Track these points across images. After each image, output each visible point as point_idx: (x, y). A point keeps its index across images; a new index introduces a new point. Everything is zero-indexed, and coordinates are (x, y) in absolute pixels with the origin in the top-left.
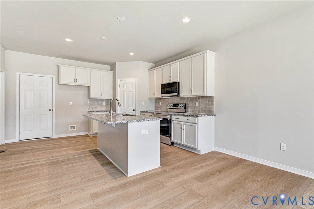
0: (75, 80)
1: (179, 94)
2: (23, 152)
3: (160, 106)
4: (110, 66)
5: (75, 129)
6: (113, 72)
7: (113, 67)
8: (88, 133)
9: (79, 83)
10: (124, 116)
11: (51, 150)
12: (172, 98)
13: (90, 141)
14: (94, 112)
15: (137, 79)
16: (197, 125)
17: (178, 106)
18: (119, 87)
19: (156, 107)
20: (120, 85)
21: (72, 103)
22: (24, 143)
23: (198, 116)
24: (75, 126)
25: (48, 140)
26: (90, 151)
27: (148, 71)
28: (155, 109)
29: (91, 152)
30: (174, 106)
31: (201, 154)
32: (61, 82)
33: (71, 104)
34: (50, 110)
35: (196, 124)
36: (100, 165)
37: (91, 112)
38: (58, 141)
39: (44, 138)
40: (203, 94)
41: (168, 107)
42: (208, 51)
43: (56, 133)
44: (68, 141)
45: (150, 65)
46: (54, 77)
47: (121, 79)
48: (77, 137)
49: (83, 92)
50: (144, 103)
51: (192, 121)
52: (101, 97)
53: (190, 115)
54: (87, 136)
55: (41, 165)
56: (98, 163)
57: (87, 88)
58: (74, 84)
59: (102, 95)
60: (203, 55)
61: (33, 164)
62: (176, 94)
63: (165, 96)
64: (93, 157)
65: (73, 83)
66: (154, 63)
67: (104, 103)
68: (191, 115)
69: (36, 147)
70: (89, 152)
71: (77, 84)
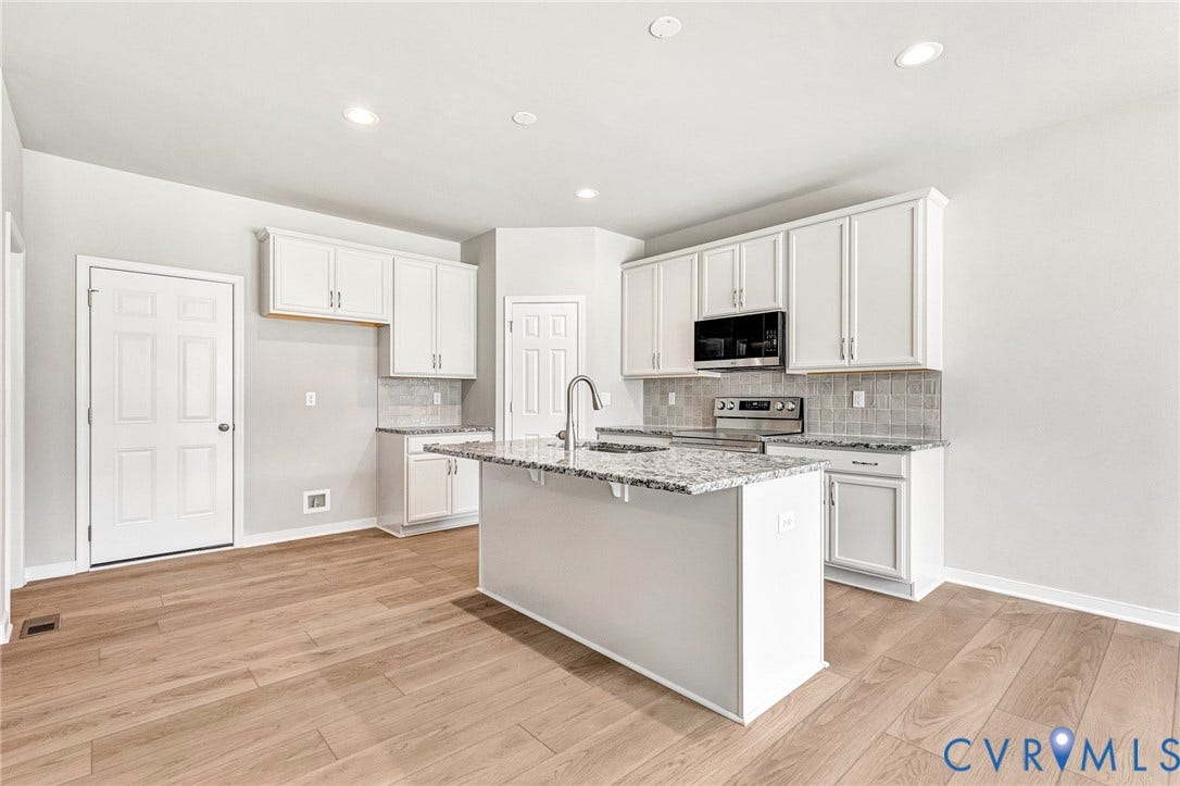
0: (335, 298)
1: (783, 361)
2: (148, 623)
3: (670, 408)
4: (458, 245)
5: (327, 507)
6: (476, 267)
7: (477, 248)
8: (379, 521)
9: (348, 311)
10: (592, 449)
11: (280, 609)
12: (729, 375)
13: (413, 559)
14: (413, 433)
15: (581, 299)
16: (903, 485)
17: (768, 408)
18: (507, 329)
19: (651, 412)
20: (511, 322)
21: (314, 394)
22: (122, 578)
23: (914, 447)
24: (327, 492)
25: (220, 558)
26: (455, 603)
27: (619, 269)
28: (646, 421)
29: (471, 611)
30: (743, 406)
31: (918, 596)
32: (278, 305)
33: (311, 399)
34: (222, 428)
35: (900, 478)
36: (567, 674)
37: (405, 433)
38: (268, 561)
39: (200, 549)
40: (909, 359)
41: (718, 413)
42: (934, 192)
43: (250, 528)
44: (318, 560)
45: (631, 244)
46: (243, 282)
47: (517, 299)
48: (342, 543)
49: (360, 350)
50: (609, 394)
51: (875, 470)
52: (433, 371)
53: (867, 446)
54: (377, 534)
55: (294, 686)
56: (548, 662)
57: (371, 332)
58: (330, 313)
59: (437, 361)
60: (911, 205)
61: (249, 685)
62: (774, 361)
63: (711, 370)
64: (495, 632)
65: (325, 311)
66: (641, 238)
67: (437, 397)
68: (873, 444)
69: (195, 595)
70: (457, 609)
71: (342, 314)
